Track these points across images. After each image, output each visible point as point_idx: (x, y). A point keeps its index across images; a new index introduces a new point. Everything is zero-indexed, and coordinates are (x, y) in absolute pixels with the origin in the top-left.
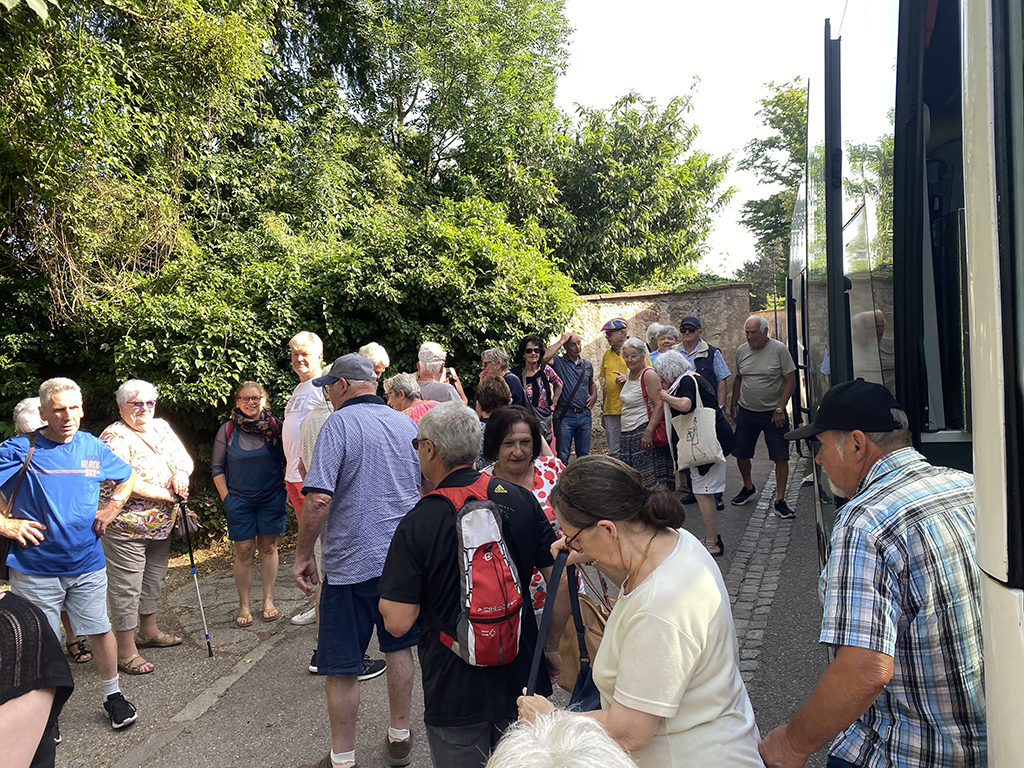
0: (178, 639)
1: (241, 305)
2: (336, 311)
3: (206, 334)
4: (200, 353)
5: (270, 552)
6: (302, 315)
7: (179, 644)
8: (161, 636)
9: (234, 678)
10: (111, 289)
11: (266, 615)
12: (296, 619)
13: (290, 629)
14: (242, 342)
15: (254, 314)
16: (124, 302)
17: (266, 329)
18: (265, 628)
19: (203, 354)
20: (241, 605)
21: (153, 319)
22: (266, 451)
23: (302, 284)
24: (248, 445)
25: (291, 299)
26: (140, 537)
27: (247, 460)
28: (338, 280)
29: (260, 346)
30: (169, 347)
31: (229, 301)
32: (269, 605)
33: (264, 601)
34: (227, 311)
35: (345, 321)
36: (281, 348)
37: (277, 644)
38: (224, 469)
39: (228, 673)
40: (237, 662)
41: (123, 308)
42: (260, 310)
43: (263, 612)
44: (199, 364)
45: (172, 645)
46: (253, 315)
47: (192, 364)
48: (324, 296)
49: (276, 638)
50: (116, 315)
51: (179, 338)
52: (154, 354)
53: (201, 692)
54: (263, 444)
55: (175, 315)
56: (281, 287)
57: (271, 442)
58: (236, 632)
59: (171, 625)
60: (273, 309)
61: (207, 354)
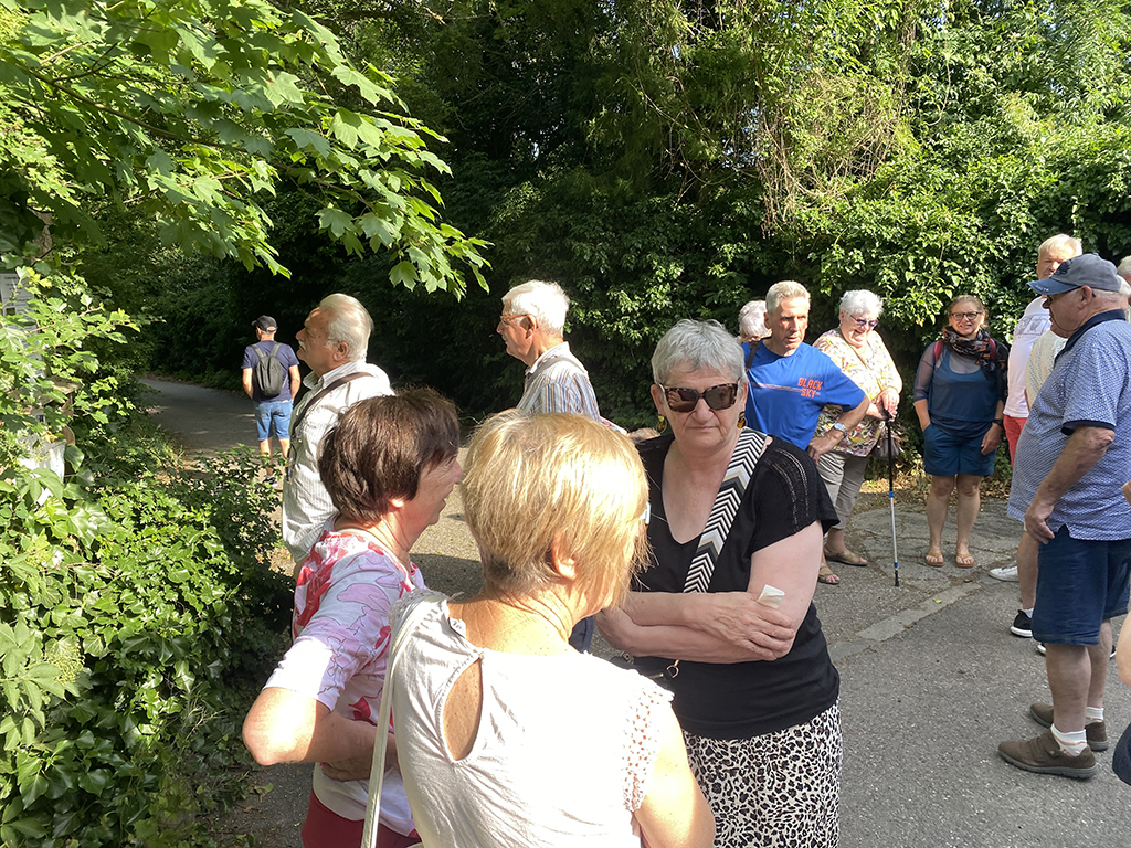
0: (864, 561)
1: (965, 209)
2: (1089, 213)
3: (920, 243)
4: (912, 264)
5: (970, 494)
6: (1040, 220)
7: (864, 566)
8: (847, 553)
9: (922, 614)
10: (822, 195)
11: (959, 560)
12: (995, 572)
13: (988, 582)
14: (962, 252)
15: (979, 219)
16: (833, 209)
17: (992, 237)
18: (957, 573)
19: (915, 266)
20: (931, 543)
21: (863, 227)
22: (982, 377)
23: (1045, 181)
24: (960, 368)
25: (1030, 200)
26: (842, 449)
27: (958, 386)
28: (1098, 172)
29: (981, 258)
30: (877, 257)
31: (951, 205)
32: (964, 551)
33: (958, 544)
34: (947, 215)
35: (1101, 227)
36: (1007, 261)
37: (971, 593)
38: (927, 393)
39: (916, 607)
40: (925, 599)
41: (833, 215)
42: (986, 214)
43: (955, 557)
44: (909, 276)
45: (857, 565)
46: (978, 221)
47: (901, 277)
48: (1076, 194)
49: (970, 586)
50: (825, 223)
51: (890, 247)
52: (861, 264)
53: (886, 617)
54: (977, 368)
55: (888, 222)
56: (1017, 186)
57: (989, 366)
58: (924, 569)
59: (854, 545)
60: (1004, 213)
61: (919, 266)
